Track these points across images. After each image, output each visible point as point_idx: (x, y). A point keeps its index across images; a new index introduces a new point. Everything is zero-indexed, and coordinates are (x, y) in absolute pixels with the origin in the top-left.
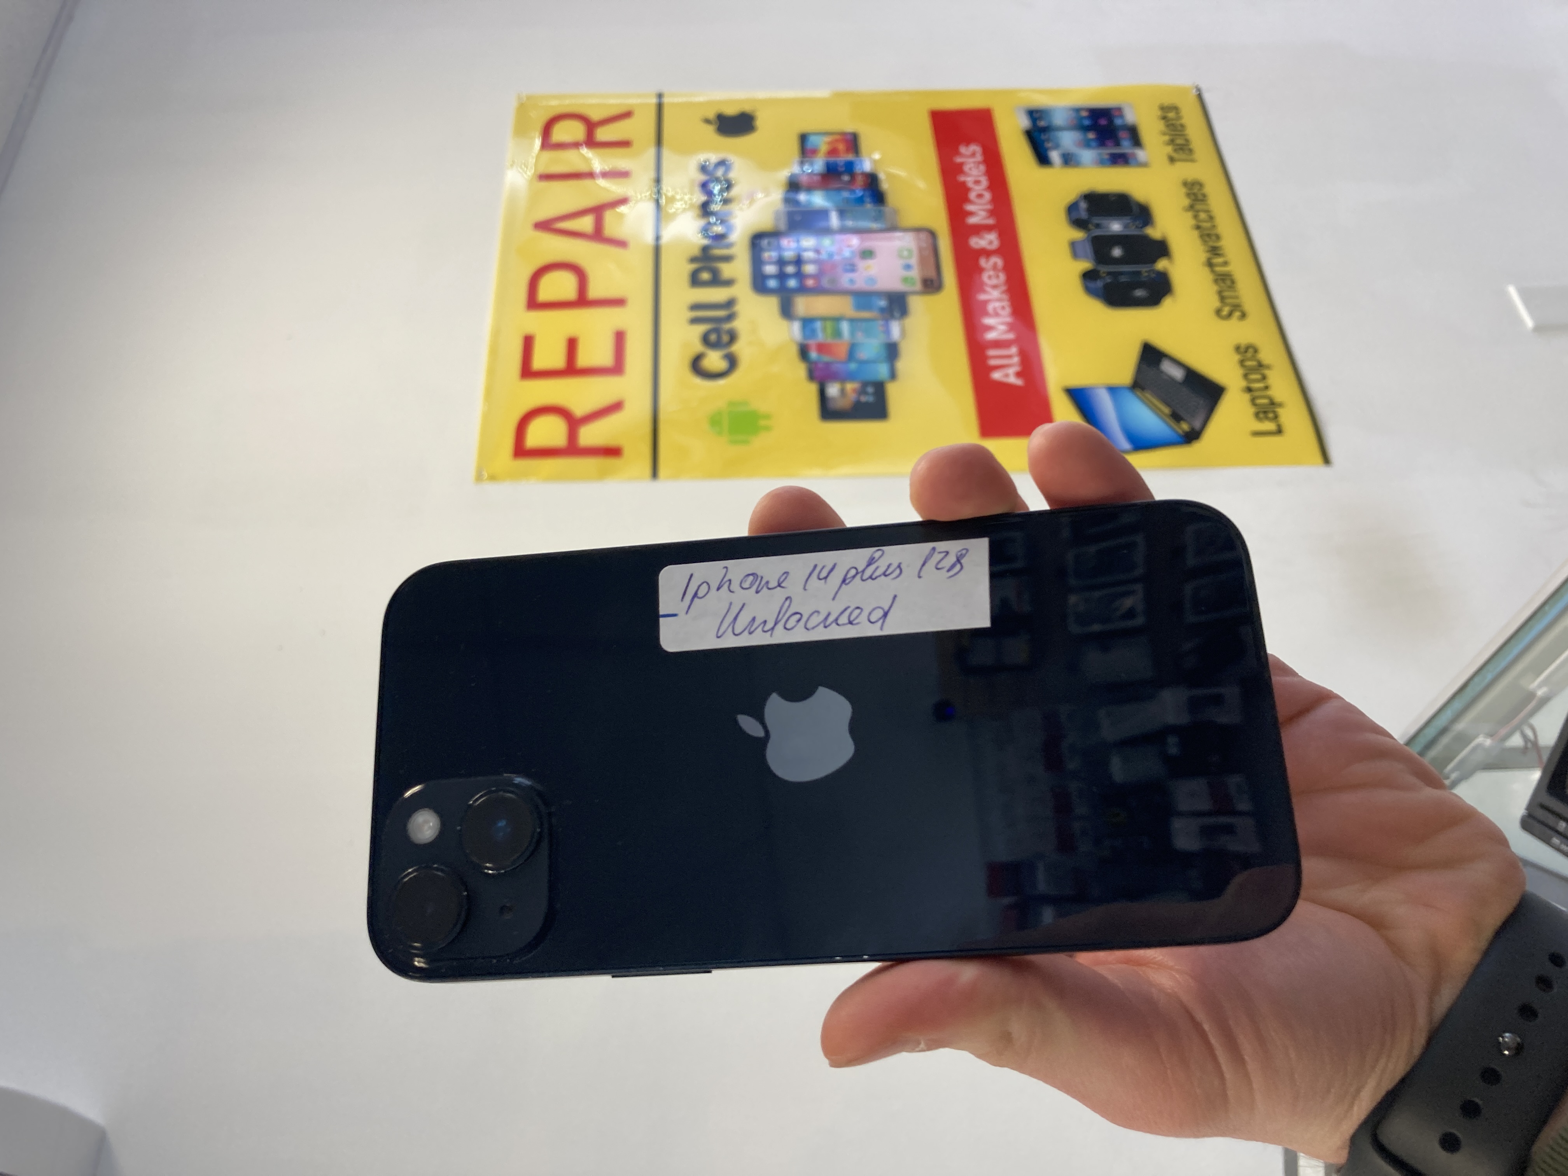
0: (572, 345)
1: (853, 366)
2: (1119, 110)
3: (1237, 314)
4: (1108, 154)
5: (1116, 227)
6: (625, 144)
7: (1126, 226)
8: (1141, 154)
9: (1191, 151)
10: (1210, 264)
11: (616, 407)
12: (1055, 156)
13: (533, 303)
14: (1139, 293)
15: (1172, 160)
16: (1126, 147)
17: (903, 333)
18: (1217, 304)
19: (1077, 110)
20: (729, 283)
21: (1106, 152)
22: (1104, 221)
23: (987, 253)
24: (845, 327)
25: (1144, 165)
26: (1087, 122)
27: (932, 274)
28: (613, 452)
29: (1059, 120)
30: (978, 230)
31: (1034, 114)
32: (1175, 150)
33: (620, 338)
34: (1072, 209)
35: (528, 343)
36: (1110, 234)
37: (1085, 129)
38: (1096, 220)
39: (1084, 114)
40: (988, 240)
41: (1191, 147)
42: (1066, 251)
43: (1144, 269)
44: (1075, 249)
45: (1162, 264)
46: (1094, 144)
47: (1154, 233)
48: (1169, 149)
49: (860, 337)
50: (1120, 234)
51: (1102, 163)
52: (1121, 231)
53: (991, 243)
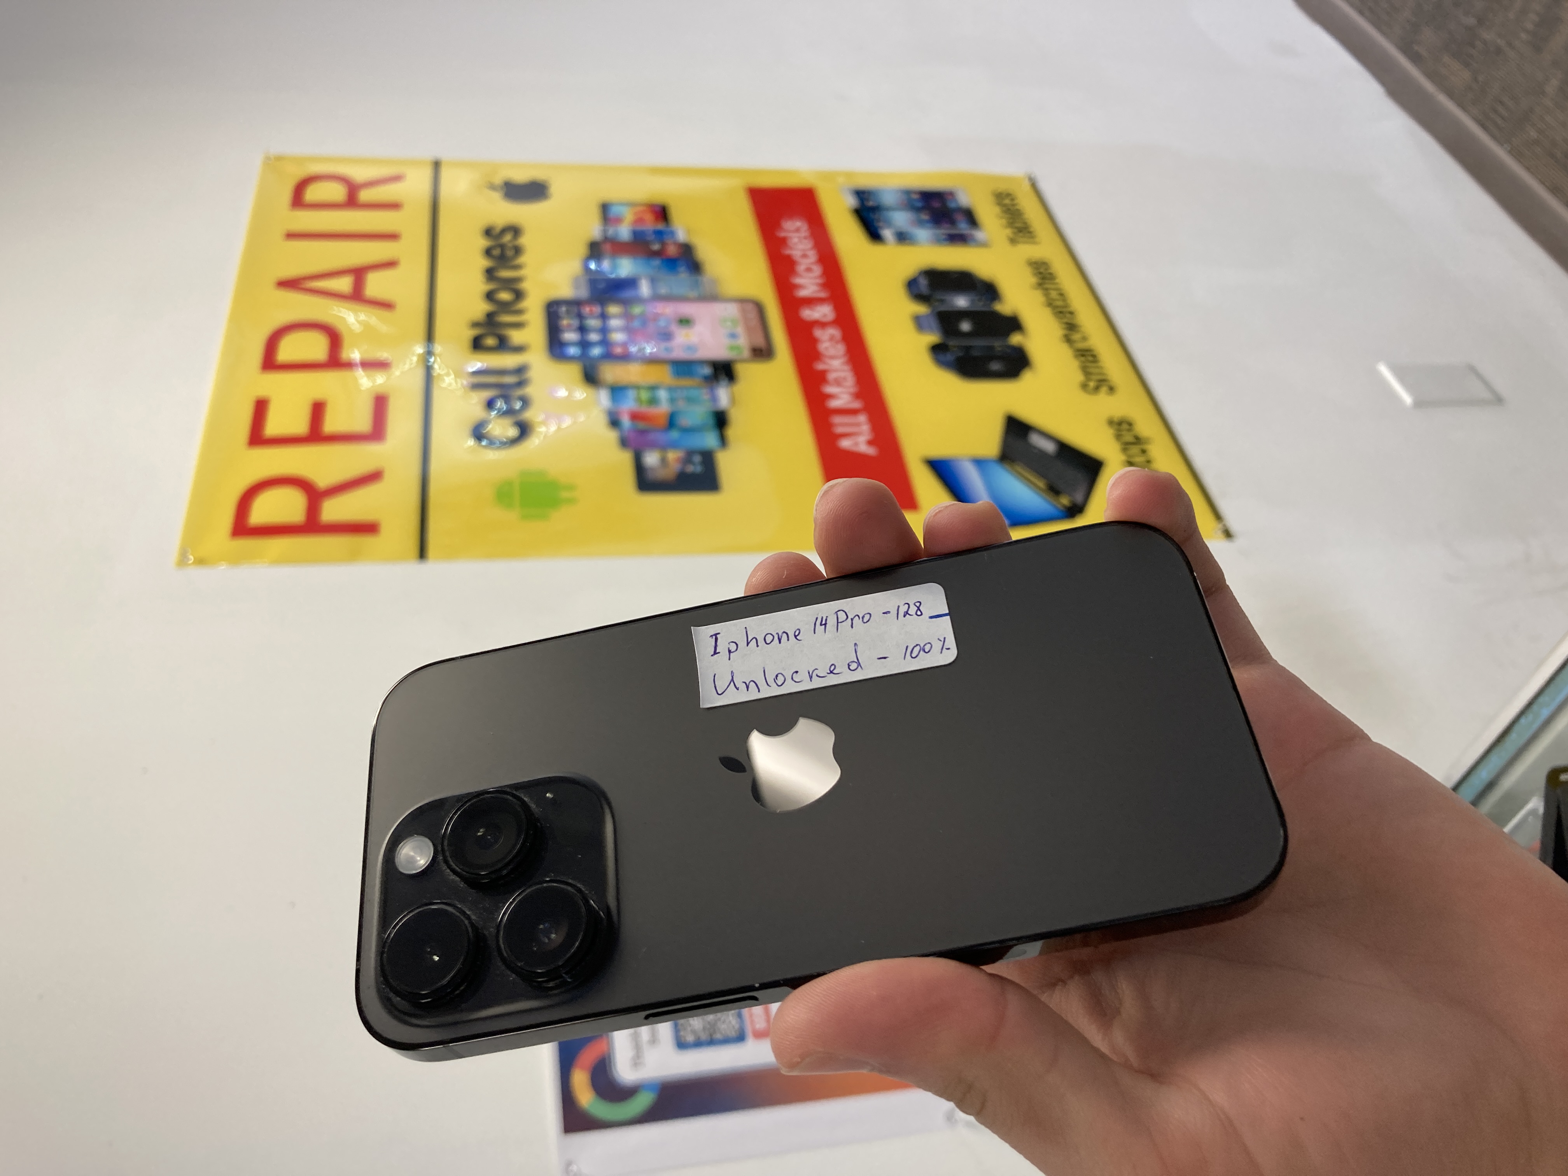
0: (318, 410)
1: (674, 435)
2: (951, 194)
3: (1104, 389)
4: (945, 234)
5: (961, 302)
6: (394, 206)
7: (973, 302)
8: (979, 235)
9: (1030, 232)
10: (1068, 339)
11: (374, 477)
12: (887, 234)
13: (270, 363)
14: (995, 366)
15: (1013, 241)
16: (963, 227)
17: (733, 400)
18: (1080, 377)
19: (908, 193)
20: (519, 349)
21: (943, 231)
22: (948, 297)
23: (823, 325)
24: (663, 394)
25: (984, 245)
26: (920, 204)
27: (760, 342)
28: (368, 528)
29: (888, 199)
30: (810, 302)
31: (861, 195)
32: (1014, 233)
33: (380, 403)
34: (912, 285)
35: (261, 408)
36: (956, 309)
37: (918, 210)
38: (939, 295)
39: (915, 197)
40: (823, 312)
41: (1032, 230)
42: (910, 326)
43: (997, 344)
44: (919, 323)
45: (1016, 339)
46: (929, 225)
47: (1005, 307)
48: (1009, 232)
49: (681, 405)
50: (967, 309)
51: (938, 241)
52: (968, 307)
53: (825, 315)
